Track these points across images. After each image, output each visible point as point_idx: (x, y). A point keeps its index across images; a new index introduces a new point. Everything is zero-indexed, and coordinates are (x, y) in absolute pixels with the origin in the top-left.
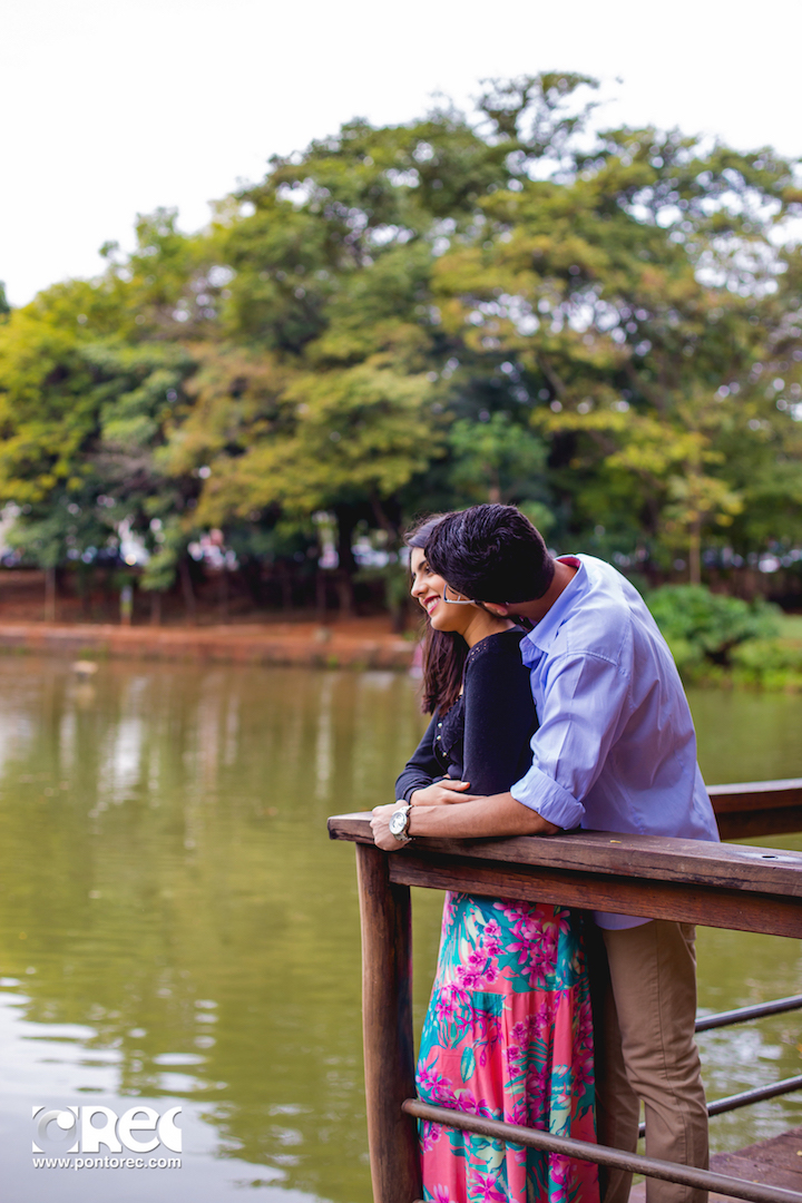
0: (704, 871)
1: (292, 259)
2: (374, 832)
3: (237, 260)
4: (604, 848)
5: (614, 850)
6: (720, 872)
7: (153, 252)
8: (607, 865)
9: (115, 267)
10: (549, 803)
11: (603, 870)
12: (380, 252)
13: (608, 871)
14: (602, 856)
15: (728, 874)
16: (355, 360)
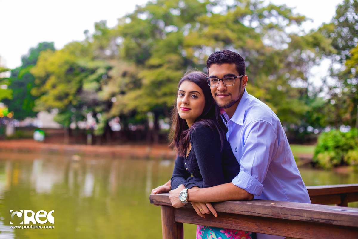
0: (316, 216)
1: (142, 35)
2: (171, 201)
3: (125, 35)
4: (269, 207)
5: (274, 207)
6: (323, 217)
7: (99, 33)
8: (271, 214)
9: (88, 38)
10: (250, 186)
11: (268, 216)
12: (168, 34)
13: (271, 216)
14: (268, 210)
15: (327, 217)
16: (159, 66)
